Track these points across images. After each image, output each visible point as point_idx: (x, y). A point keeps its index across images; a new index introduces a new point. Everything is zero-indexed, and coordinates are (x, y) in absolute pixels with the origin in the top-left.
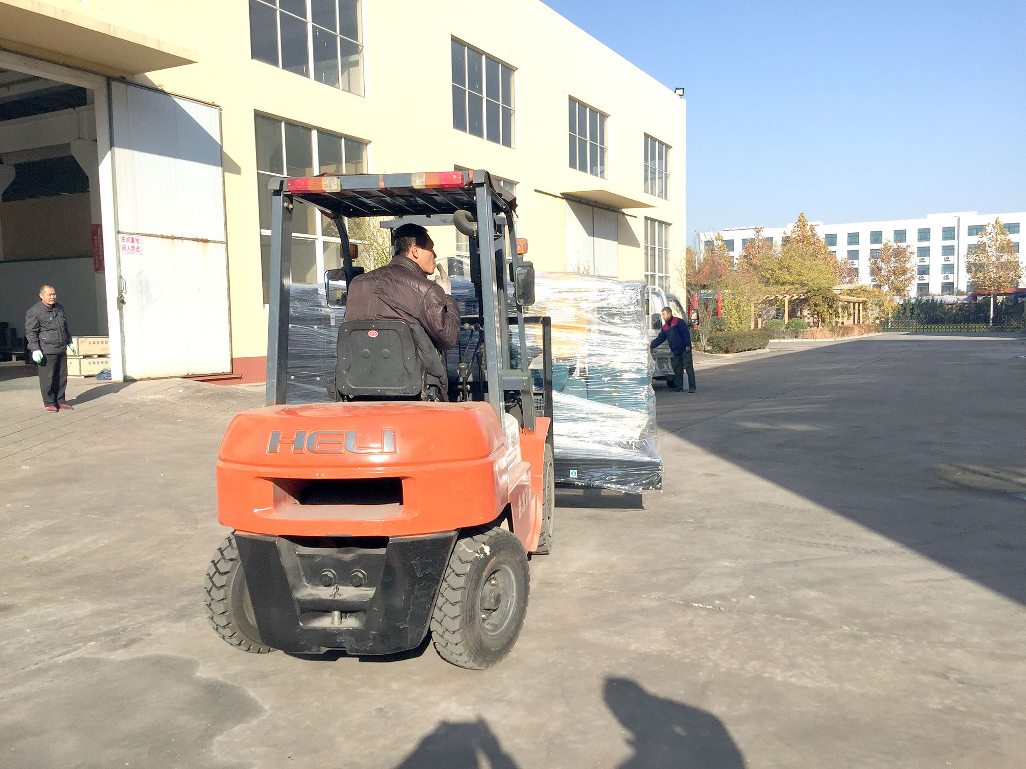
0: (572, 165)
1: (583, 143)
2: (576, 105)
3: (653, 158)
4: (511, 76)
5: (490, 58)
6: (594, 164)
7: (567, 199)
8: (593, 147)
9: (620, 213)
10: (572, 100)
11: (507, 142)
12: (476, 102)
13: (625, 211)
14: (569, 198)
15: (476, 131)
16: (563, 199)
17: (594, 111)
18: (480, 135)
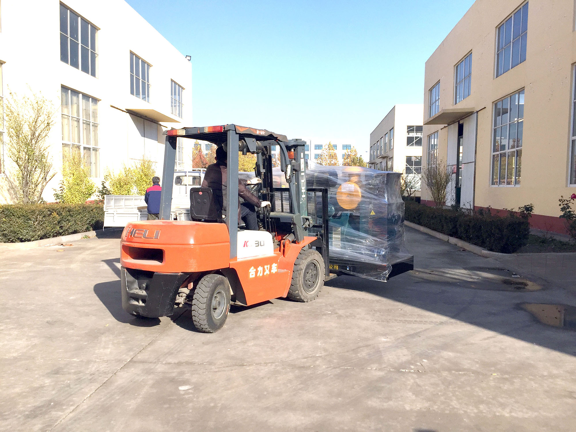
0: (132, 93)
1: (138, 80)
2: (133, 57)
3: (175, 94)
4: (96, 33)
5: (83, 19)
6: (144, 93)
7: (129, 113)
8: (144, 83)
9: (158, 124)
10: (132, 53)
11: (93, 74)
12: (74, 46)
13: (161, 123)
14: (131, 112)
15: (74, 64)
16: (127, 113)
17: (144, 62)
18: (77, 67)
